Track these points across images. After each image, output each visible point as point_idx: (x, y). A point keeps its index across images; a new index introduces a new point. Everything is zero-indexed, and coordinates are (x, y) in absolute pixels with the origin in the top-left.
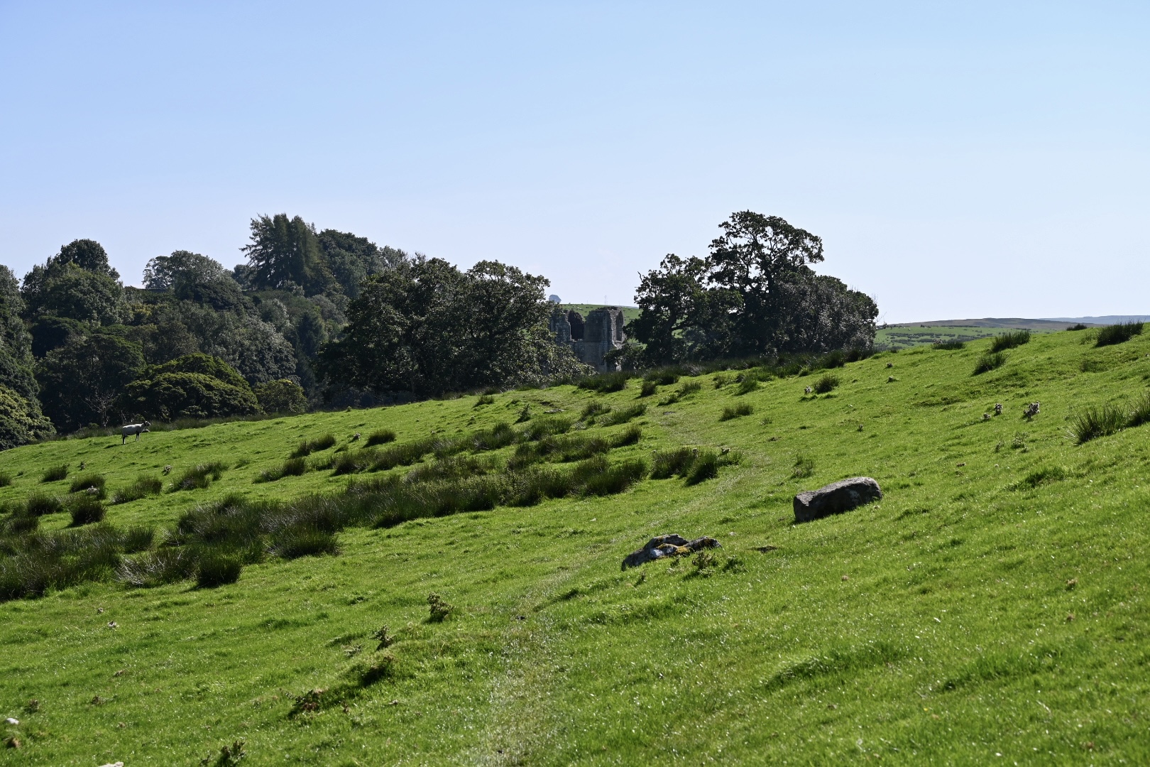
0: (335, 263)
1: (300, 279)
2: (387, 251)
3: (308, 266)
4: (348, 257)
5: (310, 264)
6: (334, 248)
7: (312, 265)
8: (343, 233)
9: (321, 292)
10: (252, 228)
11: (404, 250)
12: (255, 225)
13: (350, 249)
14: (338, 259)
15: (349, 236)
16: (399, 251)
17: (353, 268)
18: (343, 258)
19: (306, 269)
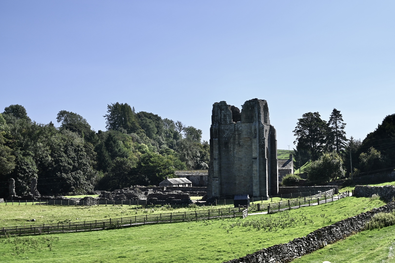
0: (143, 122)
1: (126, 127)
2: (166, 120)
3: (129, 122)
4: (148, 120)
5: (130, 121)
6: (143, 117)
7: (131, 122)
8: (149, 113)
9: (135, 132)
10: (108, 108)
11: (173, 120)
12: (109, 107)
13: (150, 118)
14: (144, 121)
15: (151, 114)
16: (171, 120)
17: (150, 124)
18: (146, 121)
19: (128, 123)
